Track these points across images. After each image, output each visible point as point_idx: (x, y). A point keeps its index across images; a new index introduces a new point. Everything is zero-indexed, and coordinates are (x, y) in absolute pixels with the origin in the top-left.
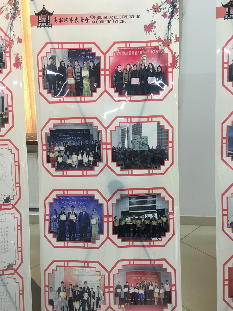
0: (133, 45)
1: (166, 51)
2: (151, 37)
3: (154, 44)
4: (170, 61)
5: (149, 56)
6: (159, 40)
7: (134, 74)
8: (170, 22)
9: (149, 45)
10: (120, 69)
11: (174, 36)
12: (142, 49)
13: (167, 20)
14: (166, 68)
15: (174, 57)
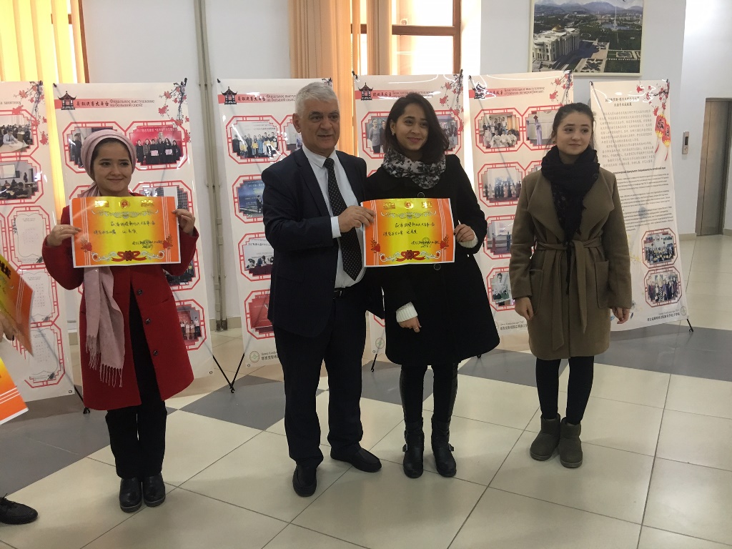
0: (149, 124)
1: (179, 129)
2: (165, 117)
3: (168, 123)
4: (183, 137)
5: (165, 133)
6: (172, 120)
7: (153, 147)
8: (180, 107)
9: (164, 124)
10: (140, 143)
11: (185, 117)
12: (158, 127)
13: (178, 104)
14: (181, 142)
15: (186, 133)
